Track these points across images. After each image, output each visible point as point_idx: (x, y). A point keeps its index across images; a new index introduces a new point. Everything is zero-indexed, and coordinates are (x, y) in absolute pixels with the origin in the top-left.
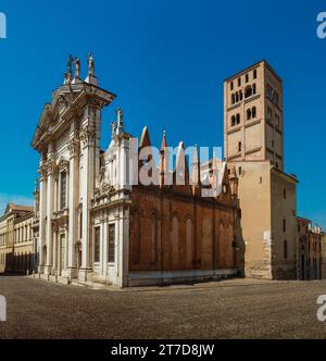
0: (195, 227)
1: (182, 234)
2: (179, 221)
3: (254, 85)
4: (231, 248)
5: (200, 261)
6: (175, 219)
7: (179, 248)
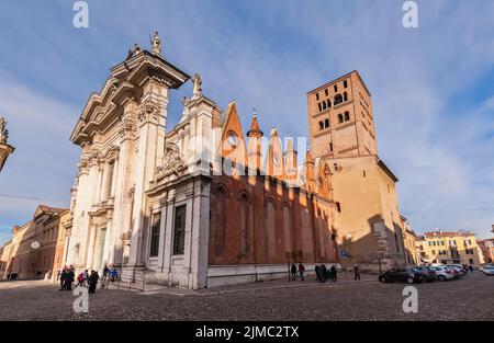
0: (293, 216)
1: (279, 223)
2: (275, 208)
3: (345, 93)
4: (331, 241)
5: (301, 253)
6: (270, 205)
7: (276, 239)
